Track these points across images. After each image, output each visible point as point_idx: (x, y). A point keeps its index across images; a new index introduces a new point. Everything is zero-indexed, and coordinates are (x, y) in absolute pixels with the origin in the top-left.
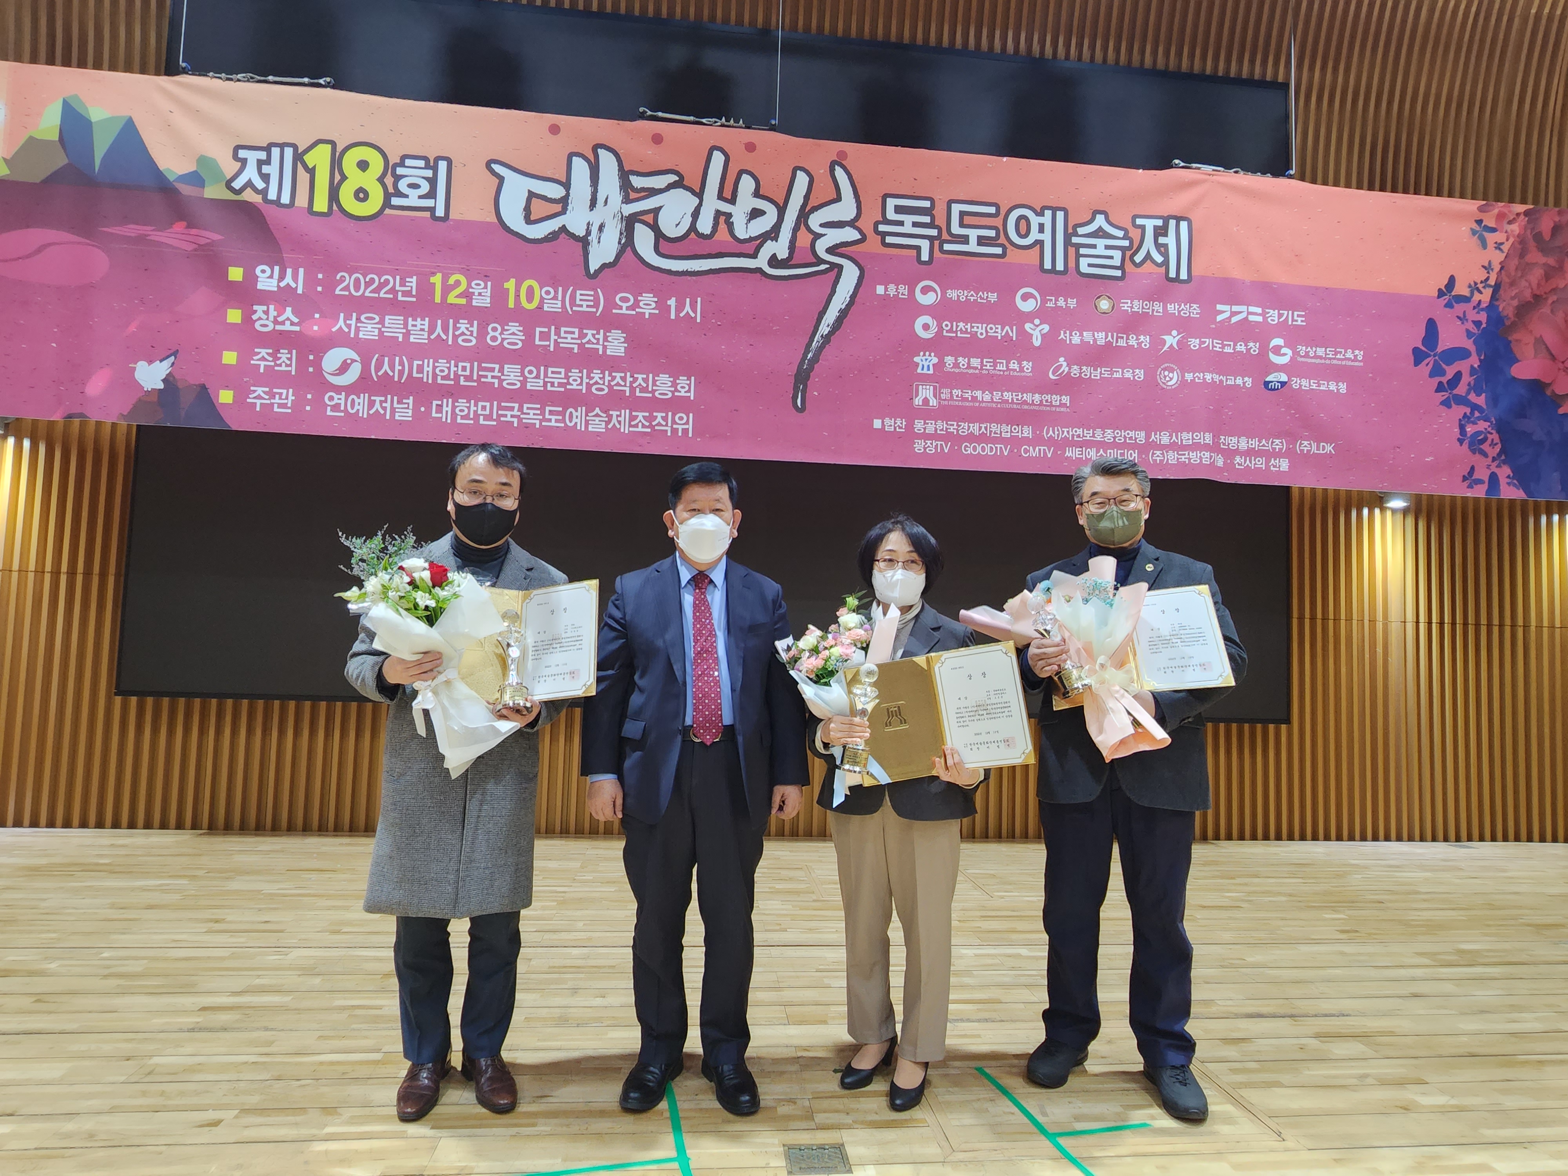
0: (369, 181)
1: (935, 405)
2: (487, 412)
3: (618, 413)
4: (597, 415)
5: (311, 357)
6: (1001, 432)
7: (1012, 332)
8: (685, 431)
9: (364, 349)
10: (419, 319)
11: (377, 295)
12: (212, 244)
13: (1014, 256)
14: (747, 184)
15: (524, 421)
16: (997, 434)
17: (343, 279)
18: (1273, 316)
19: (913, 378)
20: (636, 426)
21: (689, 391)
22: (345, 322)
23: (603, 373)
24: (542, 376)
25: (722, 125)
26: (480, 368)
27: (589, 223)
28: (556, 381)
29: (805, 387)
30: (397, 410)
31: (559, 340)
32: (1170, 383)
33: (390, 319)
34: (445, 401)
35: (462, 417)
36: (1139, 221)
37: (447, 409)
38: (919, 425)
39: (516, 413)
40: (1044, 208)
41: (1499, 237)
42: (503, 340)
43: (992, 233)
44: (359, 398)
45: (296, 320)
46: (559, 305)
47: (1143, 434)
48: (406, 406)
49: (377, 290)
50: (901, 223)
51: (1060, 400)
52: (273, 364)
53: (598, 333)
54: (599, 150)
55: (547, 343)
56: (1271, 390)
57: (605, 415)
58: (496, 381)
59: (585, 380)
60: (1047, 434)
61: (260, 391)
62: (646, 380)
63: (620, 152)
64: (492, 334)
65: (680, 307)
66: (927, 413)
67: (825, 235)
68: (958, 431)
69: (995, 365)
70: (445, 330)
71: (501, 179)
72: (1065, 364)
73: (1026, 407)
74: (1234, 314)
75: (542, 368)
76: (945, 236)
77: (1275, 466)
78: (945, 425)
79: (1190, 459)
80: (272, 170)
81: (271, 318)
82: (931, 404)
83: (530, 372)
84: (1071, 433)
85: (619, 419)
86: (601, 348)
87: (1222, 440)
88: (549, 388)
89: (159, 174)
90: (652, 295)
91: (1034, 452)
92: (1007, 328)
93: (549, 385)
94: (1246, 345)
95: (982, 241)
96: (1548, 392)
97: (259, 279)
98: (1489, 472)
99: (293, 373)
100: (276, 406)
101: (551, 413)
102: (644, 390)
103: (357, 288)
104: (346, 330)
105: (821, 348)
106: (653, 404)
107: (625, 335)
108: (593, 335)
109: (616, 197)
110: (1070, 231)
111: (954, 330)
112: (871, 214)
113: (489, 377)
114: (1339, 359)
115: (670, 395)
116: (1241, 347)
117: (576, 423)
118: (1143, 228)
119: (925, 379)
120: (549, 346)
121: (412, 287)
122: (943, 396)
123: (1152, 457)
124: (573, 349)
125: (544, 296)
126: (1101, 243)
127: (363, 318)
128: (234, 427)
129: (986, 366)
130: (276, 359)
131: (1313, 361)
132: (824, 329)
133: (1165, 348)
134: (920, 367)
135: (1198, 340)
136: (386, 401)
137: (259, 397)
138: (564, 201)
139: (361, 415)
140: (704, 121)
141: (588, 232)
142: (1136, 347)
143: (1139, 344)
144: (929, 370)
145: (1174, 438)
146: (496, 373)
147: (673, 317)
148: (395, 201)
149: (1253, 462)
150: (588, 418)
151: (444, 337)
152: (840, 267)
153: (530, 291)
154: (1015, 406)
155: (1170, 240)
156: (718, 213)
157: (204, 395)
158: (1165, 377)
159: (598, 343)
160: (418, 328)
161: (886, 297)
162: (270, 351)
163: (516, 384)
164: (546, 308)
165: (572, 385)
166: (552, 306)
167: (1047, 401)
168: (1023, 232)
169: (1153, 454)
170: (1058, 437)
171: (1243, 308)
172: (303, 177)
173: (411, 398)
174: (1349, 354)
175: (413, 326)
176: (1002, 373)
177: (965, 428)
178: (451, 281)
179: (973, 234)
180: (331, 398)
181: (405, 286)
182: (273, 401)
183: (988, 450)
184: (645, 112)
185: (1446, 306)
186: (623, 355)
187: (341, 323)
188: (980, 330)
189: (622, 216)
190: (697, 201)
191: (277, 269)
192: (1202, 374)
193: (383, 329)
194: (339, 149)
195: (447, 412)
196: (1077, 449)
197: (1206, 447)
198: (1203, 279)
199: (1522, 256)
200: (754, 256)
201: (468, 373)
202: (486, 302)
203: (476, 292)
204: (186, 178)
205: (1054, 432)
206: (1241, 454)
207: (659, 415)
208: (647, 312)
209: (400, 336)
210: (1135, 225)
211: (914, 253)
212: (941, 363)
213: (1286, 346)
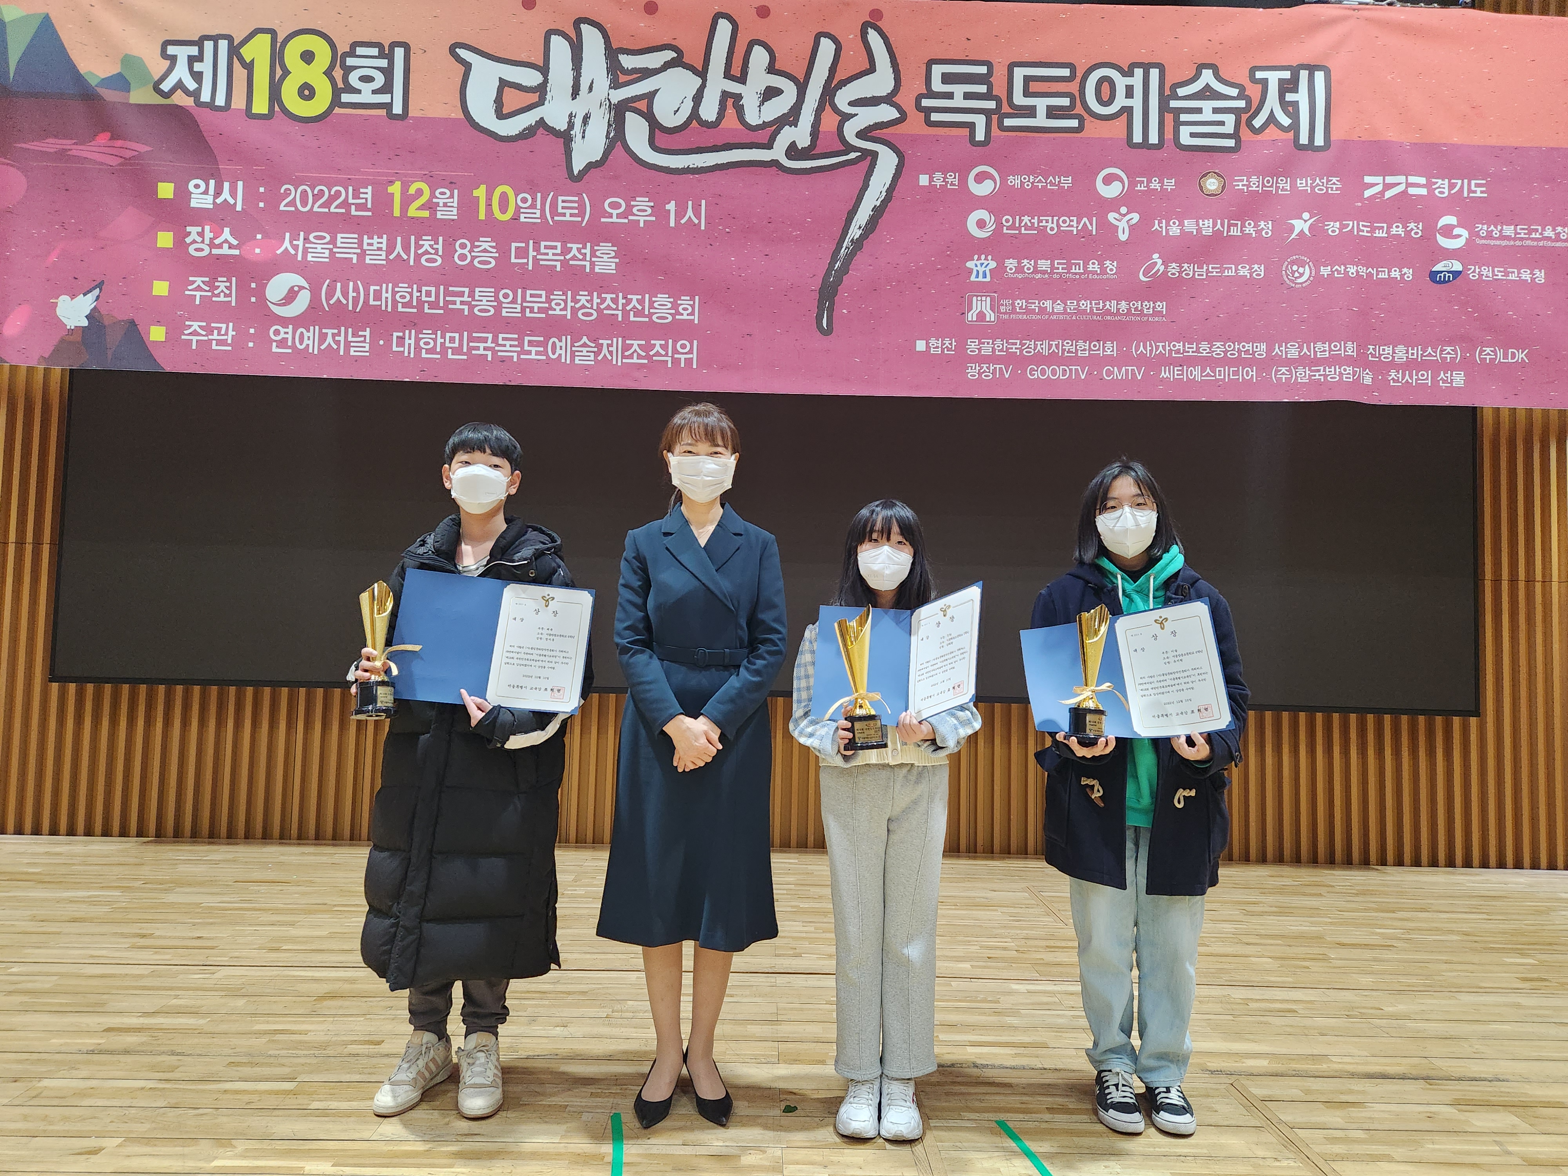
0: (315, 74)
1: (993, 319)
3: (610, 342)
4: (585, 345)
5: (253, 285)
6: (1077, 350)
7: (1091, 225)
8: (689, 361)
9: (314, 275)
10: (375, 237)
11: (326, 210)
12: (140, 156)
13: (1093, 129)
14: (760, 57)
15: (499, 354)
16: (1072, 352)
17: (287, 193)
18: (1442, 188)
19: (966, 288)
21: (692, 314)
22: (291, 242)
23: (591, 294)
24: (519, 301)
26: (447, 293)
27: (571, 113)
28: (536, 306)
29: (832, 304)
30: (352, 344)
31: (539, 257)
32: (1299, 280)
33: (342, 238)
34: (407, 332)
35: (428, 351)
36: (1259, 75)
37: (410, 342)
38: (972, 346)
39: (489, 344)
40: (1134, 65)
42: (473, 258)
43: (1065, 102)
44: (308, 331)
45: (235, 242)
46: (538, 215)
47: (1264, 346)
48: (362, 339)
49: (327, 204)
50: (950, 96)
51: (1154, 307)
52: (210, 294)
53: (585, 247)
54: (582, 26)
55: (525, 261)
56: (1440, 282)
57: (593, 345)
58: (466, 308)
59: (570, 304)
60: (1136, 351)
61: (195, 325)
63: (608, 26)
64: (460, 251)
65: (680, 214)
66: (982, 330)
67: (856, 115)
68: (1021, 351)
69: (1069, 268)
70: (406, 248)
71: (468, 66)
72: (1160, 262)
73: (1109, 318)
74: (1388, 187)
75: (520, 291)
76: (1006, 109)
77: (1444, 382)
78: (1005, 345)
79: (1325, 376)
80: (205, 67)
81: (207, 241)
82: (988, 319)
83: (506, 296)
84: (1168, 348)
85: (610, 349)
86: (588, 264)
87: (1371, 350)
88: (528, 314)
89: (78, 78)
90: (647, 199)
91: (1118, 374)
92: (1085, 219)
93: (528, 310)
94: (1404, 227)
95: (1052, 113)
97: (193, 196)
99: (233, 304)
100: (214, 342)
101: (531, 343)
102: (639, 313)
103: (304, 203)
104: (293, 252)
105: (851, 256)
106: (651, 331)
107: (615, 248)
108: (579, 250)
109: (603, 82)
110: (1167, 92)
111: (1017, 225)
112: (913, 86)
113: (458, 303)
114: (1533, 239)
115: (670, 318)
116: (1398, 230)
117: (560, 355)
118: (1264, 82)
119: (981, 289)
120: (527, 264)
121: (366, 199)
122: (1003, 309)
123: (1276, 374)
124: (555, 266)
125: (521, 204)
126: (1207, 106)
127: (311, 238)
128: (168, 370)
129: (1058, 269)
130: (213, 288)
131: (1498, 243)
132: (855, 232)
133: (1293, 236)
134: (975, 273)
135: (1338, 223)
136: (339, 334)
137: (195, 334)
138: (541, 90)
139: (311, 351)
141: (571, 125)
142: (1254, 235)
143: (1259, 232)
144: (985, 276)
145: (1305, 350)
146: (466, 298)
147: (672, 224)
148: (346, 98)
149: (1415, 377)
150: (574, 349)
151: (405, 257)
152: (874, 155)
153: (504, 198)
154: (1095, 318)
155: (1301, 97)
156: (725, 95)
157: (133, 332)
158: (1293, 272)
159: (584, 259)
160: (375, 247)
161: (931, 187)
162: (207, 279)
163: (489, 311)
164: (522, 219)
165: (555, 310)
166: (530, 216)
167: (1136, 309)
168: (1105, 98)
169: (1277, 371)
170: (1151, 354)
171: (1402, 179)
172: (240, 73)
173: (368, 329)
174: (1549, 232)
175: (369, 244)
176: (1078, 277)
177: (1032, 347)
178: (412, 190)
179: (1041, 104)
180: (277, 332)
181: (359, 198)
182: (210, 337)
183: (1060, 373)
186: (614, 272)
188: (1050, 224)
189: (610, 102)
190: (699, 81)
191: (212, 183)
192: (1343, 267)
193: (335, 250)
194: (280, 39)
195: (410, 344)
196: (1176, 368)
197: (1349, 361)
198: (1345, 143)
200: (769, 146)
201: (433, 299)
202: (453, 214)
203: (441, 202)
204: (108, 82)
205: (1145, 348)
206: (1397, 367)
207: (658, 343)
208: (642, 219)
209: (355, 257)
210: (1254, 80)
211: (966, 132)
212: (1001, 268)
213: (1460, 225)
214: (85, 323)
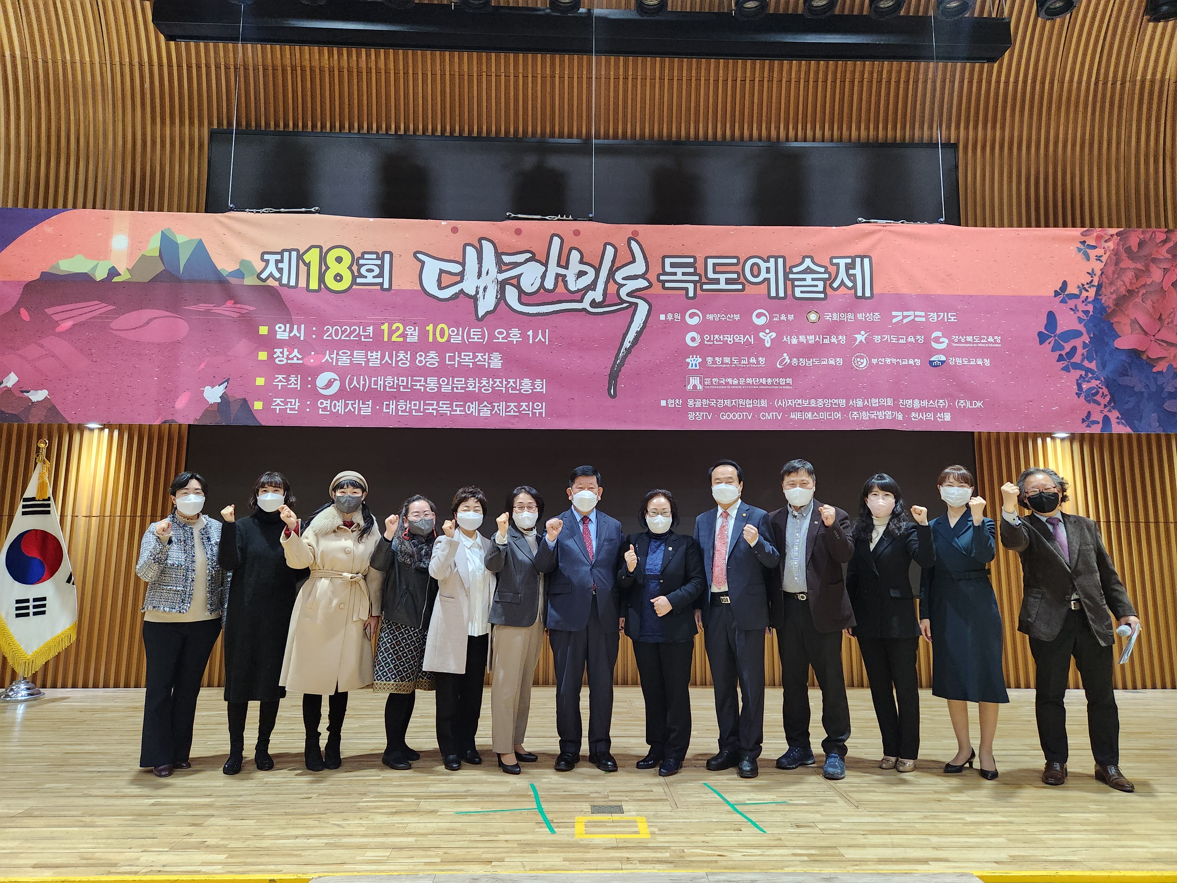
0: (343, 269)
1: (701, 389)
2: (417, 408)
3: (499, 404)
4: (485, 406)
5: (310, 379)
6: (746, 404)
7: (751, 339)
8: (541, 413)
9: (342, 372)
10: (374, 352)
11: (348, 339)
12: (250, 312)
13: (750, 289)
14: (575, 256)
15: (440, 412)
16: (743, 405)
17: (328, 329)
18: (933, 317)
19: (686, 373)
20: (510, 411)
21: (542, 388)
22: (330, 356)
23: (488, 380)
24: (451, 384)
25: (558, 220)
26: (412, 381)
27: (477, 286)
28: (459, 386)
29: (616, 382)
30: (362, 409)
31: (461, 361)
32: (861, 366)
33: (357, 353)
34: (391, 401)
35: (402, 411)
36: (835, 261)
37: (393, 406)
38: (691, 402)
39: (435, 407)
40: (769, 257)
41: (1099, 252)
42: (426, 362)
43: (735, 276)
44: (339, 402)
45: (300, 357)
46: (460, 339)
47: (844, 401)
48: (368, 406)
49: (349, 336)
50: (675, 274)
51: (786, 381)
52: (286, 383)
53: (485, 355)
54: (482, 241)
55: (454, 363)
56: (935, 366)
57: (490, 406)
58: (422, 388)
59: (477, 385)
60: (777, 404)
61: (278, 401)
62: (515, 383)
63: (496, 241)
64: (419, 358)
65: (535, 336)
66: (695, 394)
67: (626, 284)
68: (717, 405)
69: (740, 362)
70: (391, 358)
71: (423, 263)
72: (787, 358)
73: (762, 387)
74: (905, 317)
75: (451, 378)
76: (704, 280)
78: (708, 402)
79: (877, 416)
80: (284, 266)
81: (285, 356)
82: (698, 389)
83: (443, 381)
84: (794, 403)
85: (499, 408)
86: (486, 364)
87: (901, 402)
88: (455, 390)
89: (217, 272)
90: (517, 329)
91: (769, 417)
92: (747, 336)
93: (455, 388)
94: (915, 338)
95: (728, 281)
96: (1144, 357)
97: (278, 333)
98: (1103, 415)
99: (299, 389)
100: (288, 409)
101: (456, 406)
102: (514, 389)
103: (337, 335)
104: (331, 361)
105: (625, 357)
106: (520, 398)
107: (501, 355)
108: (482, 356)
109: (494, 270)
110: (788, 270)
111: (712, 340)
112: (655, 269)
113: (418, 385)
114: (983, 343)
115: (531, 391)
116: (911, 339)
117: (472, 412)
118: (838, 265)
119: (694, 373)
121: (370, 332)
122: (706, 383)
123: (851, 415)
124: (469, 365)
125: (451, 334)
126: (809, 277)
127: (340, 353)
128: (263, 424)
129: (734, 362)
130: (288, 381)
131: (964, 345)
132: (627, 344)
133: (857, 343)
134: (690, 365)
135: (880, 336)
136: (355, 404)
137: (278, 405)
138: (462, 274)
139: (340, 413)
140: (547, 218)
141: (477, 292)
142: (836, 343)
143: (839, 341)
144: (696, 366)
145: (866, 402)
146: (422, 383)
147: (531, 342)
148: (359, 280)
149: (925, 416)
150: (479, 408)
151: (390, 362)
152: (636, 305)
153: (442, 330)
154: (755, 387)
155: (857, 271)
156: (558, 275)
157: (245, 405)
158: (858, 362)
159: (485, 361)
160: (374, 357)
161: (666, 321)
162: (285, 376)
163: (434, 389)
164: (452, 341)
165: (469, 388)
166: (456, 340)
167: (776, 382)
168: (756, 274)
170: (785, 406)
171: (911, 313)
172: (303, 268)
173: (371, 401)
174: (991, 339)
175: (371, 356)
176: (745, 366)
177: (722, 403)
178: (394, 327)
179: (722, 277)
180: (322, 403)
181: (366, 332)
182: (286, 407)
183: (738, 416)
184: (510, 215)
185: (1061, 302)
186: (500, 367)
187: (327, 357)
188: (729, 339)
189: (498, 280)
190: (544, 268)
191: (288, 325)
192: (884, 359)
193: (353, 359)
194: (324, 251)
195: (392, 408)
196: (799, 413)
197: (889, 408)
198: (882, 295)
199: (1117, 264)
200: (581, 301)
201: (405, 384)
202: (415, 339)
203: (409, 333)
204: (233, 274)
205: (782, 403)
206: (915, 411)
207: (524, 404)
208: (515, 340)
209: (363, 363)
210: (832, 264)
211: (684, 292)
212: (704, 361)
213: (944, 336)
214: (220, 401)
